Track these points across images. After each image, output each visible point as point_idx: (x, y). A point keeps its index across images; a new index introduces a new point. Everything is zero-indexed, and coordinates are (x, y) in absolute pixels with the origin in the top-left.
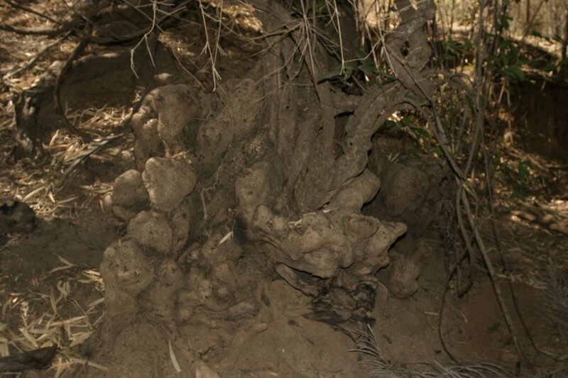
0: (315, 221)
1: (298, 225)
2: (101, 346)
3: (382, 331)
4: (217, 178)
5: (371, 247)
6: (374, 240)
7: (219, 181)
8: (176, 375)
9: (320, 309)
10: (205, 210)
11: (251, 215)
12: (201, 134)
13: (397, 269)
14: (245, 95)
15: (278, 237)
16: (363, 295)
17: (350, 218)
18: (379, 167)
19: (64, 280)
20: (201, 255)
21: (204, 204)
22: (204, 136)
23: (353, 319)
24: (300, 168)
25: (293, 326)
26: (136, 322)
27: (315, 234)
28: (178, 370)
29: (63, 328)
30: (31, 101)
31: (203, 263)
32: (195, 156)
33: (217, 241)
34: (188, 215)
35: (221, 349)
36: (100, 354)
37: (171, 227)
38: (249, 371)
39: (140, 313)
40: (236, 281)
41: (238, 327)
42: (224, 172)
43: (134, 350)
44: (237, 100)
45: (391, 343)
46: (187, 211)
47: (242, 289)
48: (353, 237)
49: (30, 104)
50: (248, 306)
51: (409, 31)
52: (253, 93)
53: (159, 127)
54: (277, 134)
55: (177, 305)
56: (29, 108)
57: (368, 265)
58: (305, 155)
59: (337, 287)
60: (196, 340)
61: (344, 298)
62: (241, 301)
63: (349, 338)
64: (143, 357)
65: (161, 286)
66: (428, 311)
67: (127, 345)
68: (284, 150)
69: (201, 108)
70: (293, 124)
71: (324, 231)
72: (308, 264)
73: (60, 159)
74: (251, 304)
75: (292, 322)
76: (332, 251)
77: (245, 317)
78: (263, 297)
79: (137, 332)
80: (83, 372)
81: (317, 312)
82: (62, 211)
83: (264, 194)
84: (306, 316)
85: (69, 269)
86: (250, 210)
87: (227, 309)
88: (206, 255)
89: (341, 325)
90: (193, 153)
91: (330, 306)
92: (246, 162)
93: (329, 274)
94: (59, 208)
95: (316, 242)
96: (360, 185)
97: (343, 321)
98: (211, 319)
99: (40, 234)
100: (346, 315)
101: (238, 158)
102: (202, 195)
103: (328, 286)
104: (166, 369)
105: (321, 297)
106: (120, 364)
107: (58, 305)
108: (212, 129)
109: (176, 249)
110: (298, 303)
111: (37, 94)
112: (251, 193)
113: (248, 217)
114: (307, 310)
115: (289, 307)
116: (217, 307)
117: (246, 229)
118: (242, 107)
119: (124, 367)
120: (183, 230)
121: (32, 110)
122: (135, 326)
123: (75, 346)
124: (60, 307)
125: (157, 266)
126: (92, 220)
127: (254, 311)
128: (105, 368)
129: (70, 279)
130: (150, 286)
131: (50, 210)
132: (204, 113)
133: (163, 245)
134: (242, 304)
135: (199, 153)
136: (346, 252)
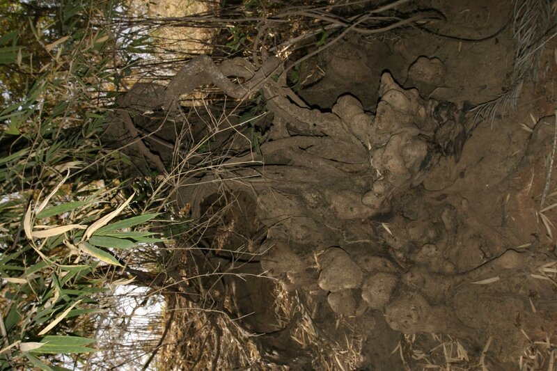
0: (379, 160)
1: (380, 171)
2: (471, 339)
3: (475, 95)
4: (337, 229)
5: (402, 108)
6: (397, 106)
7: (339, 228)
8: (501, 282)
9: (452, 150)
10: (362, 241)
11: (370, 210)
12: (300, 241)
13: (421, 79)
14: (270, 205)
15: (390, 189)
16: (443, 114)
17: (378, 129)
18: (331, 87)
19: (412, 353)
20: (400, 250)
21: (357, 241)
22: (302, 240)
23: (463, 121)
24: (332, 167)
25: (465, 174)
26: (452, 307)
27: (391, 162)
28: (497, 279)
29: (453, 363)
30: (268, 352)
31: (407, 249)
32: (318, 246)
33: (389, 236)
34: (366, 257)
35: (481, 239)
36: (477, 340)
37: (375, 274)
38: (503, 219)
39: (445, 303)
40: (423, 221)
41: (463, 224)
42: (332, 223)
43: (476, 312)
44: (274, 211)
45: (486, 86)
46: (363, 258)
47: (430, 215)
48: (394, 126)
49: (271, 353)
50: (445, 213)
51: (222, 77)
52: (268, 198)
53: (294, 272)
54: (304, 183)
55: (440, 273)
56: (274, 355)
57: (418, 109)
58: (321, 163)
59: (434, 136)
60: (472, 258)
61: (443, 131)
62: (441, 218)
63: (479, 125)
64: (483, 305)
65: (424, 287)
66: (458, 47)
67: (471, 317)
68: (317, 178)
69: (279, 239)
70: (295, 170)
71: (389, 154)
72: (414, 165)
73: (313, 339)
74: (443, 211)
75: (462, 175)
76: (406, 146)
77: (455, 217)
78: (439, 199)
79: (462, 307)
80: (492, 356)
81: (455, 152)
82: (356, 346)
83: (353, 196)
84: (457, 161)
85: (403, 347)
86: (365, 210)
87: (447, 231)
88: (400, 246)
89: (467, 132)
90: (315, 247)
91: (450, 142)
92: (324, 206)
93: (424, 147)
94: (353, 348)
95: (397, 161)
96: (348, 115)
97: (464, 130)
98: (455, 245)
99: (373, 366)
100: (459, 128)
101: (320, 212)
102: (349, 243)
103: (434, 145)
104: (496, 288)
105: (442, 150)
106: (487, 325)
107: (433, 363)
108: (297, 233)
109: (394, 269)
110: (445, 167)
111: (263, 347)
112: (351, 209)
113: (371, 212)
114: (451, 159)
115: (448, 174)
116: (445, 240)
117: (381, 213)
118: (280, 207)
119: (490, 323)
120: (377, 262)
121: (275, 352)
122: (455, 307)
123: (469, 357)
124: (434, 361)
125: (407, 288)
126: (364, 325)
127: (451, 209)
128: (491, 339)
129: (411, 348)
130: (425, 296)
131: (355, 356)
132: (284, 236)
133: (390, 281)
134: (444, 218)
135: (316, 244)
136: (407, 134)
